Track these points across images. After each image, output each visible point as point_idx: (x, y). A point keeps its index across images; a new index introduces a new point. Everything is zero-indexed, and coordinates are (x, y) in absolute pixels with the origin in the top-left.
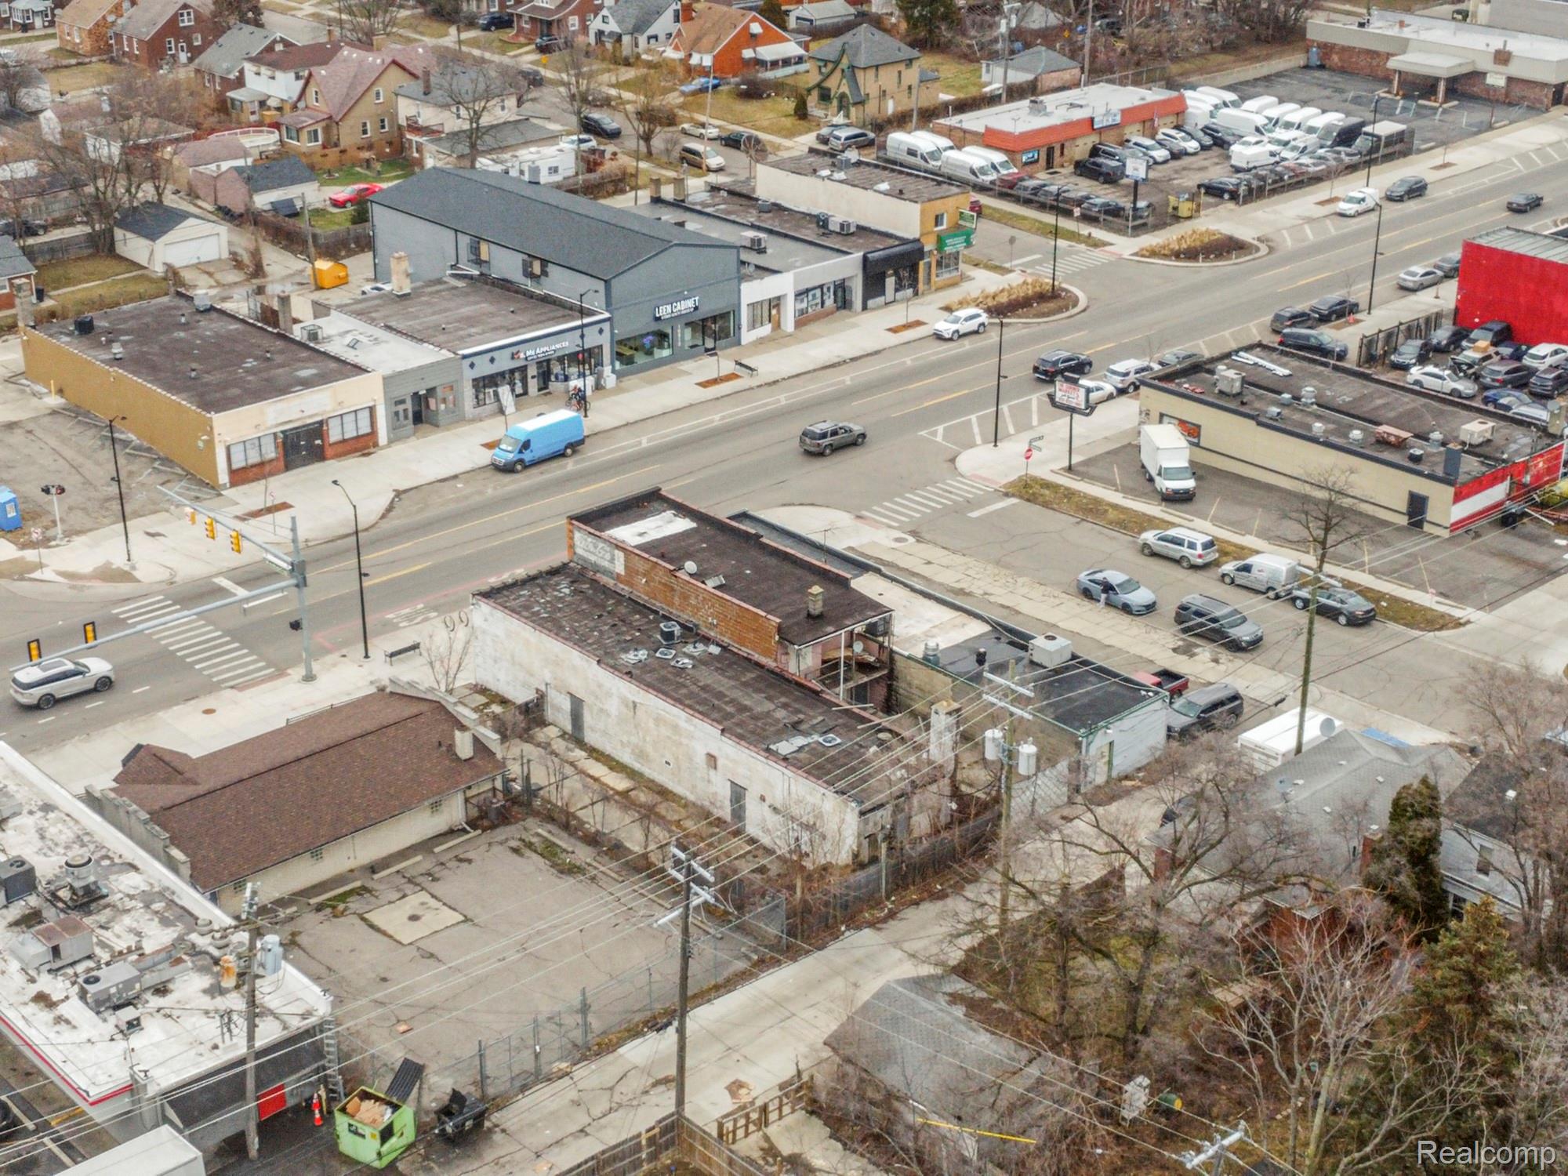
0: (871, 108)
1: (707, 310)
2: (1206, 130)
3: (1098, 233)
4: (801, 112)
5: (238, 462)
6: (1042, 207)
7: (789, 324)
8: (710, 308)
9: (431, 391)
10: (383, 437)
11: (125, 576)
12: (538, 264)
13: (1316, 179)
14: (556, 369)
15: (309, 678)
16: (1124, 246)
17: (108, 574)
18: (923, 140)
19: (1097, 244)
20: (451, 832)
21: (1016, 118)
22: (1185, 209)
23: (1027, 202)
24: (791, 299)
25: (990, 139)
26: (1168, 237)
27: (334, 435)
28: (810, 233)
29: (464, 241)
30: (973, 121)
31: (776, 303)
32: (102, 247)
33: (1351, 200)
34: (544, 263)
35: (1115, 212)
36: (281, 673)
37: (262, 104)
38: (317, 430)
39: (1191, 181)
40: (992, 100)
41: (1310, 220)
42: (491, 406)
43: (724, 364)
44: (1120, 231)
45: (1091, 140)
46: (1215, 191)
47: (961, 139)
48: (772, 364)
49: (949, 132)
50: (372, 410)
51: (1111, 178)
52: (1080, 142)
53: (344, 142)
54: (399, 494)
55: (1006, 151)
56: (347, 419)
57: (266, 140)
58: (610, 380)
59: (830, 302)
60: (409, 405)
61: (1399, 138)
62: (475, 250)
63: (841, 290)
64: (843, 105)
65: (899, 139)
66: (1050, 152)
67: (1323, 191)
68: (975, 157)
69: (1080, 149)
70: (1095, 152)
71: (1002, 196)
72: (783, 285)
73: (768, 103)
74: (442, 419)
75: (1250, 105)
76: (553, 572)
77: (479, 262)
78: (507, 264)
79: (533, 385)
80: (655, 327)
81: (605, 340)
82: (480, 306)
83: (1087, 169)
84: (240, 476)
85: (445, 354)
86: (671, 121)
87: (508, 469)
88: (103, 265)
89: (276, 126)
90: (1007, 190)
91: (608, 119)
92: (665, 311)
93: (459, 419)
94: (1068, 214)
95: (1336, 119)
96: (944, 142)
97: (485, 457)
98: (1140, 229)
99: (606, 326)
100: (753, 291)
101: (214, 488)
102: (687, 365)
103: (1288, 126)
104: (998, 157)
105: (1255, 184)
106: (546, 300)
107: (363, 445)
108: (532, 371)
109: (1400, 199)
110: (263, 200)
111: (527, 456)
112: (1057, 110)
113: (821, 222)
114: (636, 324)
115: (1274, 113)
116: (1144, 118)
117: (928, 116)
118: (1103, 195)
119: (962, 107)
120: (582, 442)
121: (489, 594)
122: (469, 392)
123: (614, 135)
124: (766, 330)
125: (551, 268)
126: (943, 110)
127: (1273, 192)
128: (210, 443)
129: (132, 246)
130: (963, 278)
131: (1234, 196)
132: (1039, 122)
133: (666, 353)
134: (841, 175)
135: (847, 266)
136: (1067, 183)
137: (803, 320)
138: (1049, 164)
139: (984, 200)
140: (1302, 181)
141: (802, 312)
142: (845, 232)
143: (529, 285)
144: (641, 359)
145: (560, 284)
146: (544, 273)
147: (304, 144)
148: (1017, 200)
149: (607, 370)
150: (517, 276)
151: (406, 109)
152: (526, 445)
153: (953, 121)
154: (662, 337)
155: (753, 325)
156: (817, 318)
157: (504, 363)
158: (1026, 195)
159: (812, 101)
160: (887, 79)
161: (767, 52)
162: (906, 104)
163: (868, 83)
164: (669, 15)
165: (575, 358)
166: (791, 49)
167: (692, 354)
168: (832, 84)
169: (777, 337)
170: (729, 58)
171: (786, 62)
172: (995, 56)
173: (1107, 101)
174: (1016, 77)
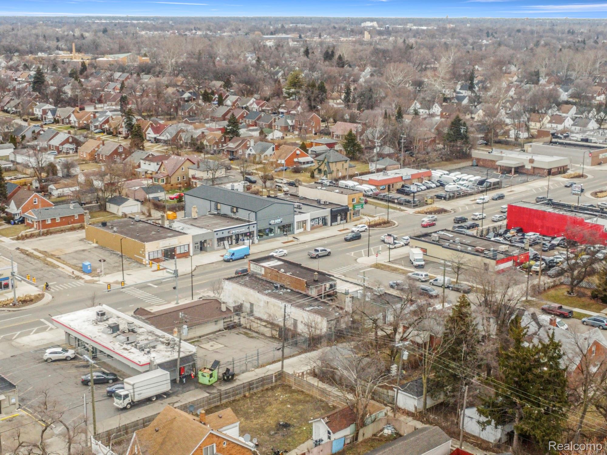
0: (334, 174)
2: (438, 181)
3: (402, 208)
4: (313, 176)
5: (152, 257)
6: (386, 201)
7: (309, 228)
8: (285, 222)
9: (205, 241)
10: (191, 253)
12: (235, 209)
13: (471, 194)
14: (241, 237)
15: (177, 303)
16: (411, 211)
17: (118, 283)
18: (350, 183)
19: (402, 210)
20: (220, 331)
21: (379, 177)
22: (429, 201)
23: (382, 200)
24: (309, 221)
25: (370, 182)
26: (425, 208)
27: (178, 251)
28: (315, 204)
29: (213, 203)
30: (366, 178)
31: (305, 222)
32: (103, 208)
33: (481, 199)
34: (237, 208)
35: (409, 202)
36: (169, 303)
38: (173, 250)
39: (433, 194)
40: (372, 173)
41: (468, 205)
42: (222, 247)
43: (290, 238)
44: (410, 207)
45: (402, 183)
46: (439, 197)
47: (362, 182)
48: (303, 238)
49: (358, 181)
50: (189, 245)
51: (407, 194)
52: (398, 184)
53: (172, 182)
54: (197, 267)
55: (375, 186)
56: (182, 247)
57: (149, 182)
58: (256, 241)
59: (321, 223)
60: (199, 245)
61: (498, 183)
62: (216, 206)
63: (324, 219)
64: (325, 173)
65: (342, 183)
66: (389, 186)
67: (472, 198)
68: (366, 187)
69: (399, 186)
70: (403, 186)
71: (374, 198)
72: (306, 217)
73: (302, 174)
74: (208, 249)
75: (452, 174)
76: (245, 275)
77: (217, 209)
78: (225, 210)
79: (234, 242)
80: (269, 226)
81: (255, 230)
82: (217, 221)
83: (400, 191)
85: (209, 231)
87: (227, 261)
88: (103, 213)
89: (151, 178)
90: (375, 197)
91: (253, 178)
92: (272, 222)
93: (213, 249)
94: (394, 202)
95: (478, 178)
96: (356, 183)
97: (221, 259)
98: (416, 206)
99: (255, 225)
100: (298, 218)
101: (143, 264)
102: (278, 238)
103: (463, 180)
104: (373, 187)
105: (452, 195)
106: (236, 219)
107: (186, 255)
108: (234, 237)
109: (496, 199)
111: (234, 258)
112: (391, 174)
113: (318, 202)
114: (263, 225)
115: (459, 177)
116: (418, 177)
117: (351, 177)
118: (403, 197)
119: (362, 174)
120: (249, 255)
121: (228, 279)
122: (216, 242)
123: (255, 182)
124: (302, 230)
125: (239, 210)
126: (356, 175)
127: (457, 197)
128: (144, 251)
129: (112, 208)
130: (361, 218)
131: (445, 198)
132: (386, 178)
133: (272, 235)
134: (324, 188)
135: (326, 212)
136: (394, 194)
137: (313, 228)
138: (389, 190)
139: (368, 199)
140: (466, 195)
141: (312, 225)
142: (325, 204)
143: (232, 215)
144: (265, 237)
145: (241, 214)
146: (237, 211)
147: (160, 183)
148: (378, 199)
149: (255, 238)
150: (229, 213)
151: (191, 172)
152: (233, 255)
153: (359, 177)
154: (271, 230)
155: (298, 229)
156: (317, 227)
157: (226, 234)
158: (381, 197)
159: (316, 173)
160: (339, 166)
161: (302, 160)
162: (345, 174)
163: (333, 167)
164: (271, 149)
165: (245, 234)
166: (309, 159)
167: (280, 236)
168: (322, 167)
169: (305, 232)
170: (290, 161)
171: (308, 163)
172: (373, 161)
173: (407, 172)
174: (379, 167)
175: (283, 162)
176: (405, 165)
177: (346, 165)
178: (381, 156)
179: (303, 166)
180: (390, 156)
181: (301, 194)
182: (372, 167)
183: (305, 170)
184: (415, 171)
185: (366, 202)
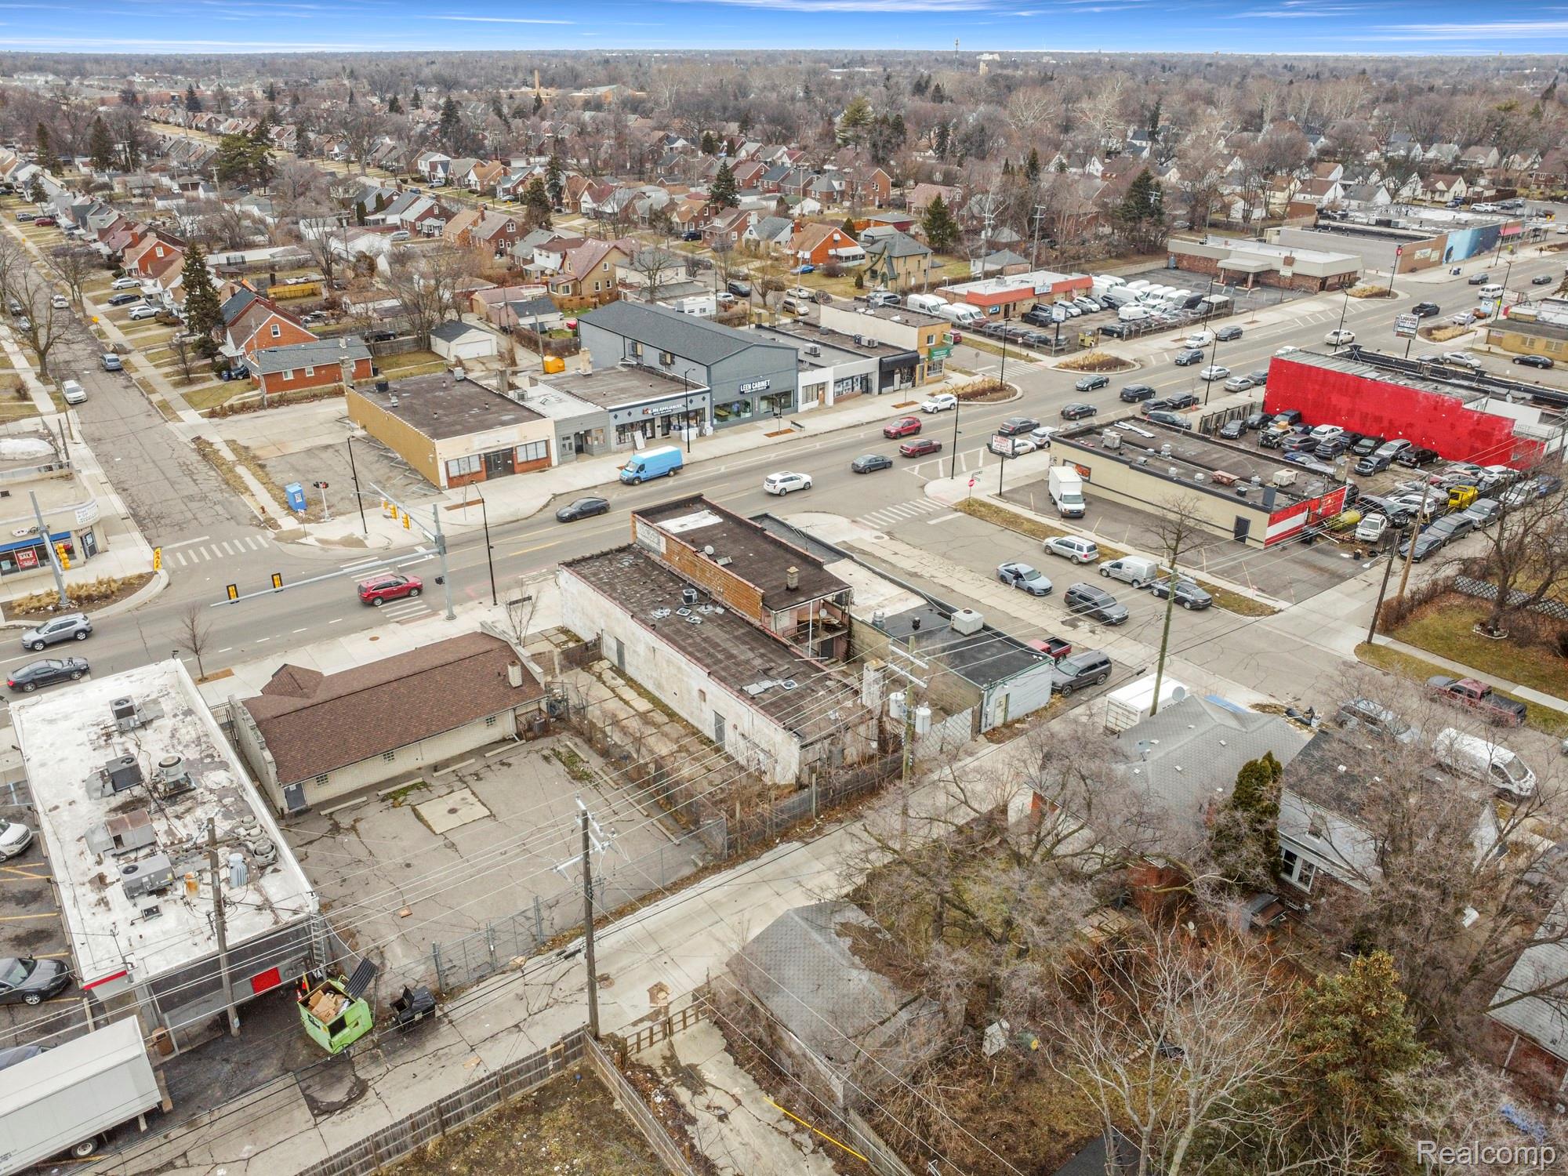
0: (901, 282)
1: (774, 390)
2: (1105, 298)
3: (1033, 354)
4: (859, 285)
5: (454, 472)
6: (999, 338)
7: (830, 400)
8: (778, 387)
9: (588, 432)
10: (555, 460)
11: (359, 543)
12: (669, 356)
13: (1173, 327)
14: (675, 422)
15: (451, 617)
16: (1049, 362)
17: (350, 542)
18: (929, 299)
19: (1032, 360)
20: (504, 741)
21: (987, 288)
22: (1088, 341)
23: (991, 336)
24: (831, 384)
25: (970, 299)
26: (1079, 357)
27: (521, 457)
28: (850, 346)
29: (628, 342)
30: (961, 289)
31: (822, 387)
32: (424, 346)
33: (1194, 338)
34: (673, 355)
35: (1046, 342)
36: (435, 613)
37: (543, 273)
38: (509, 454)
39: (1094, 326)
40: (975, 279)
41: (1167, 350)
42: (629, 445)
43: (785, 423)
44: (1048, 353)
45: (1033, 301)
46: (1108, 332)
47: (952, 298)
48: (812, 425)
49: (946, 295)
50: (547, 442)
51: (1043, 324)
52: (1026, 302)
53: (584, 293)
54: (555, 496)
55: (979, 306)
56: (531, 448)
57: (541, 291)
58: (709, 430)
59: (857, 388)
60: (572, 440)
61: (1225, 304)
62: (634, 348)
63: (865, 380)
64: (884, 278)
65: (914, 299)
66: (1007, 307)
67: (1176, 334)
68: (961, 309)
69: (1026, 307)
70: (1035, 308)
71: (976, 332)
72: (827, 375)
73: (841, 280)
74: (595, 451)
75: (1133, 285)
76: (621, 550)
77: (637, 356)
78: (651, 357)
79: (659, 432)
80: (740, 398)
81: (706, 404)
82: (634, 382)
83: (1029, 318)
84: (454, 482)
85: (600, 409)
86: (780, 288)
87: (629, 483)
88: (423, 357)
89: (546, 284)
90: (979, 329)
91: (744, 287)
92: (747, 388)
93: (607, 451)
94: (1015, 342)
95: (1186, 293)
96: (942, 300)
97: (616, 475)
98: (1060, 352)
99: (707, 396)
100: (806, 378)
101: (437, 488)
102: (760, 423)
103: (1156, 297)
104: (975, 309)
105: (1133, 328)
106: (673, 379)
107: (541, 465)
108: (658, 422)
109: (1225, 340)
110: (526, 322)
111: (642, 475)
112: (1013, 283)
113: (857, 340)
114: (729, 395)
115: (1147, 289)
116: (1067, 290)
117: (933, 287)
118: (1036, 332)
119: (954, 282)
120: (681, 467)
121: (569, 565)
122: (614, 434)
123: (746, 295)
124: (815, 404)
125: (677, 359)
126: (942, 284)
127: (1145, 334)
128: (435, 459)
129: (439, 345)
130: (945, 377)
131: (1120, 335)
132: (1001, 290)
133: (748, 415)
134: (871, 312)
135: (869, 366)
136: (1017, 326)
137: (839, 399)
138: (1006, 315)
139: (964, 334)
140: (1162, 328)
141: (839, 393)
142: (871, 346)
143: (664, 370)
144: (732, 418)
145: (680, 368)
146: (673, 362)
147: (560, 294)
148: (984, 334)
149: (707, 424)
150: (657, 365)
151: (620, 273)
152: (642, 468)
153: (949, 288)
154: (745, 405)
155: (806, 400)
156: (849, 398)
157: (638, 416)
158: (991, 331)
159: (867, 277)
160: (912, 264)
161: (843, 252)
162: (922, 280)
163: (900, 267)
164: (788, 229)
165: (686, 416)
166: (858, 250)
167: (765, 416)
168: (877, 267)
169: (822, 408)
170: (820, 254)
171: (855, 258)
172: (978, 257)
173: (1044, 280)
174: (991, 267)
175: (807, 255)
176: (1039, 265)
177: (926, 263)
178: (994, 246)
179: (845, 265)
180: (1010, 246)
181: (824, 323)
182: (976, 267)
183: (848, 271)
184: (1059, 278)
185: (958, 341)
